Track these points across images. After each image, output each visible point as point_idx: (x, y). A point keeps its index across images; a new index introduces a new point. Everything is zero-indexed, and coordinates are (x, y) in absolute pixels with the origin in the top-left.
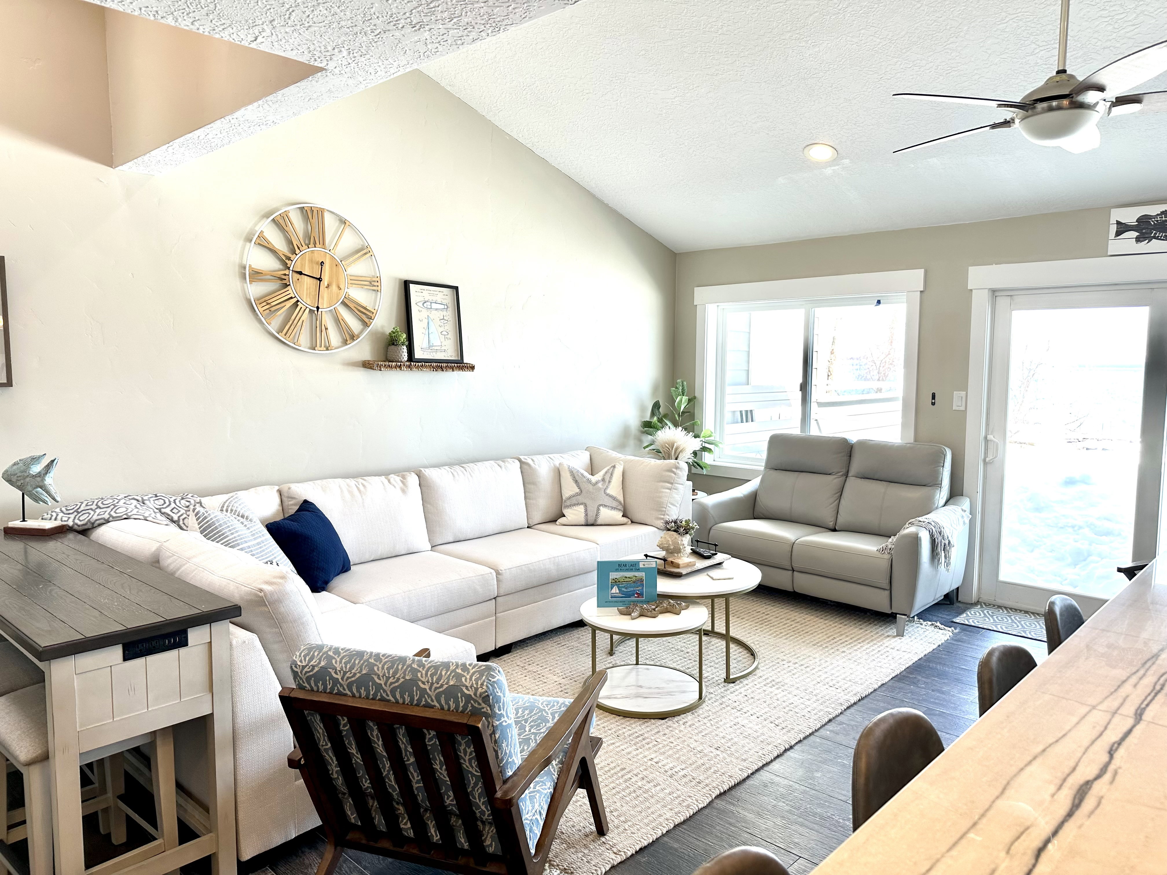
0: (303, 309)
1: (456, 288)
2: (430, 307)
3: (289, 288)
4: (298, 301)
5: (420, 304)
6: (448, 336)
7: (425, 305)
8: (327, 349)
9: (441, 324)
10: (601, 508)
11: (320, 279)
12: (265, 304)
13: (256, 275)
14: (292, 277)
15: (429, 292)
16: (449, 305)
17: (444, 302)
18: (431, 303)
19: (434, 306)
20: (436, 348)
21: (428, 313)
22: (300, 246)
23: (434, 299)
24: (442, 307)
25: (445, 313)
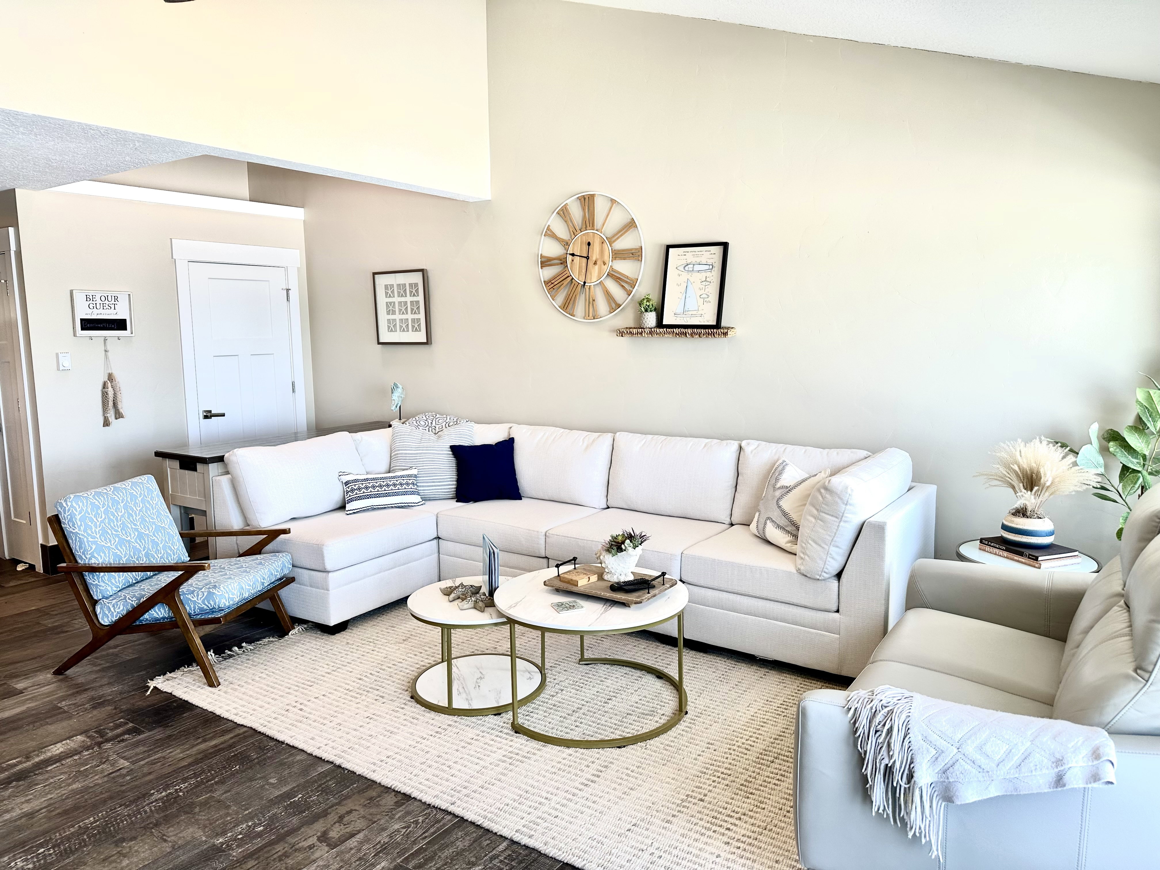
0: (576, 286)
1: (725, 246)
2: (691, 269)
3: (566, 269)
4: (573, 278)
5: (682, 268)
6: (708, 300)
7: (686, 268)
8: (594, 319)
9: (701, 287)
10: (768, 522)
11: (587, 258)
12: (550, 284)
13: (546, 262)
14: (569, 258)
15: (694, 253)
16: (715, 265)
17: (710, 262)
18: (694, 265)
19: (697, 267)
20: (691, 313)
21: (689, 277)
22: (575, 231)
23: (698, 260)
24: (707, 267)
25: (708, 274)
